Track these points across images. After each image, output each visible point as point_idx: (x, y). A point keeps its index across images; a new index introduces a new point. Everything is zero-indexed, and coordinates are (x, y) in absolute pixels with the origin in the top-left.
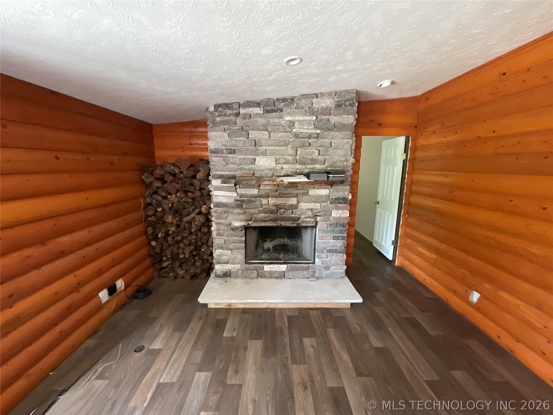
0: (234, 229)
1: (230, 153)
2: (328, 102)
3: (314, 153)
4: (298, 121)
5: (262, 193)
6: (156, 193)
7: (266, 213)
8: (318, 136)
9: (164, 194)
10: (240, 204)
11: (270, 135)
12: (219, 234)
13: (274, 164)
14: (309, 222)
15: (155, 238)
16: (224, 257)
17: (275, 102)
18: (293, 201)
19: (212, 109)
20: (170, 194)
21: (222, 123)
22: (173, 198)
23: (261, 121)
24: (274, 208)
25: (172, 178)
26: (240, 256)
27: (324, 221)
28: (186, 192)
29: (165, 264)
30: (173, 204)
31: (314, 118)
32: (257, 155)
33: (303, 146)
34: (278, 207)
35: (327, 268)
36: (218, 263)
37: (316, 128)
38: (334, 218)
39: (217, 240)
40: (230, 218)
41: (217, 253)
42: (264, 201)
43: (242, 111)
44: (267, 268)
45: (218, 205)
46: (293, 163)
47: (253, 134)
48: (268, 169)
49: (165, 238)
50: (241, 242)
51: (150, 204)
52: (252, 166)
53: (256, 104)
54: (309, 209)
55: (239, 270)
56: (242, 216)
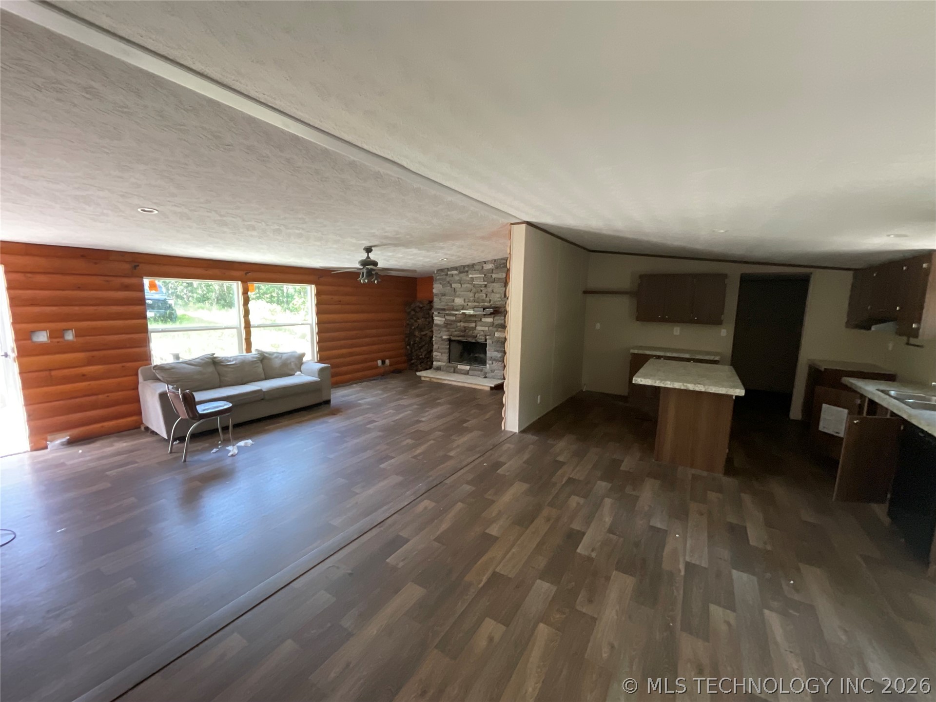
0: (444, 339)
1: (443, 296)
2: (490, 266)
3: (483, 296)
4: (476, 277)
5: (457, 319)
6: (412, 318)
7: (459, 331)
8: (486, 286)
9: (415, 319)
10: (447, 325)
11: (461, 285)
12: (436, 343)
13: (463, 302)
14: (481, 339)
15: (409, 345)
16: (437, 357)
17: (464, 267)
18: (473, 325)
19: (436, 272)
20: (419, 319)
21: (439, 279)
22: (420, 321)
23: (457, 278)
24: (463, 329)
25: (419, 310)
26: (445, 357)
27: (490, 339)
28: (426, 318)
29: (413, 361)
30: (419, 325)
31: (483, 276)
32: (455, 297)
33: (478, 292)
34: (465, 329)
35: (492, 371)
36: (435, 361)
37: (484, 281)
38: (496, 337)
39: (435, 347)
40: (442, 333)
41: (435, 354)
42: (459, 324)
43: (449, 273)
44: (459, 367)
45: (437, 325)
46: (472, 302)
47: (453, 285)
48: (460, 305)
49: (414, 344)
50: (446, 349)
51: (408, 324)
52: (453, 303)
53: (455, 268)
54: (482, 331)
55: (445, 366)
56: (447, 333)
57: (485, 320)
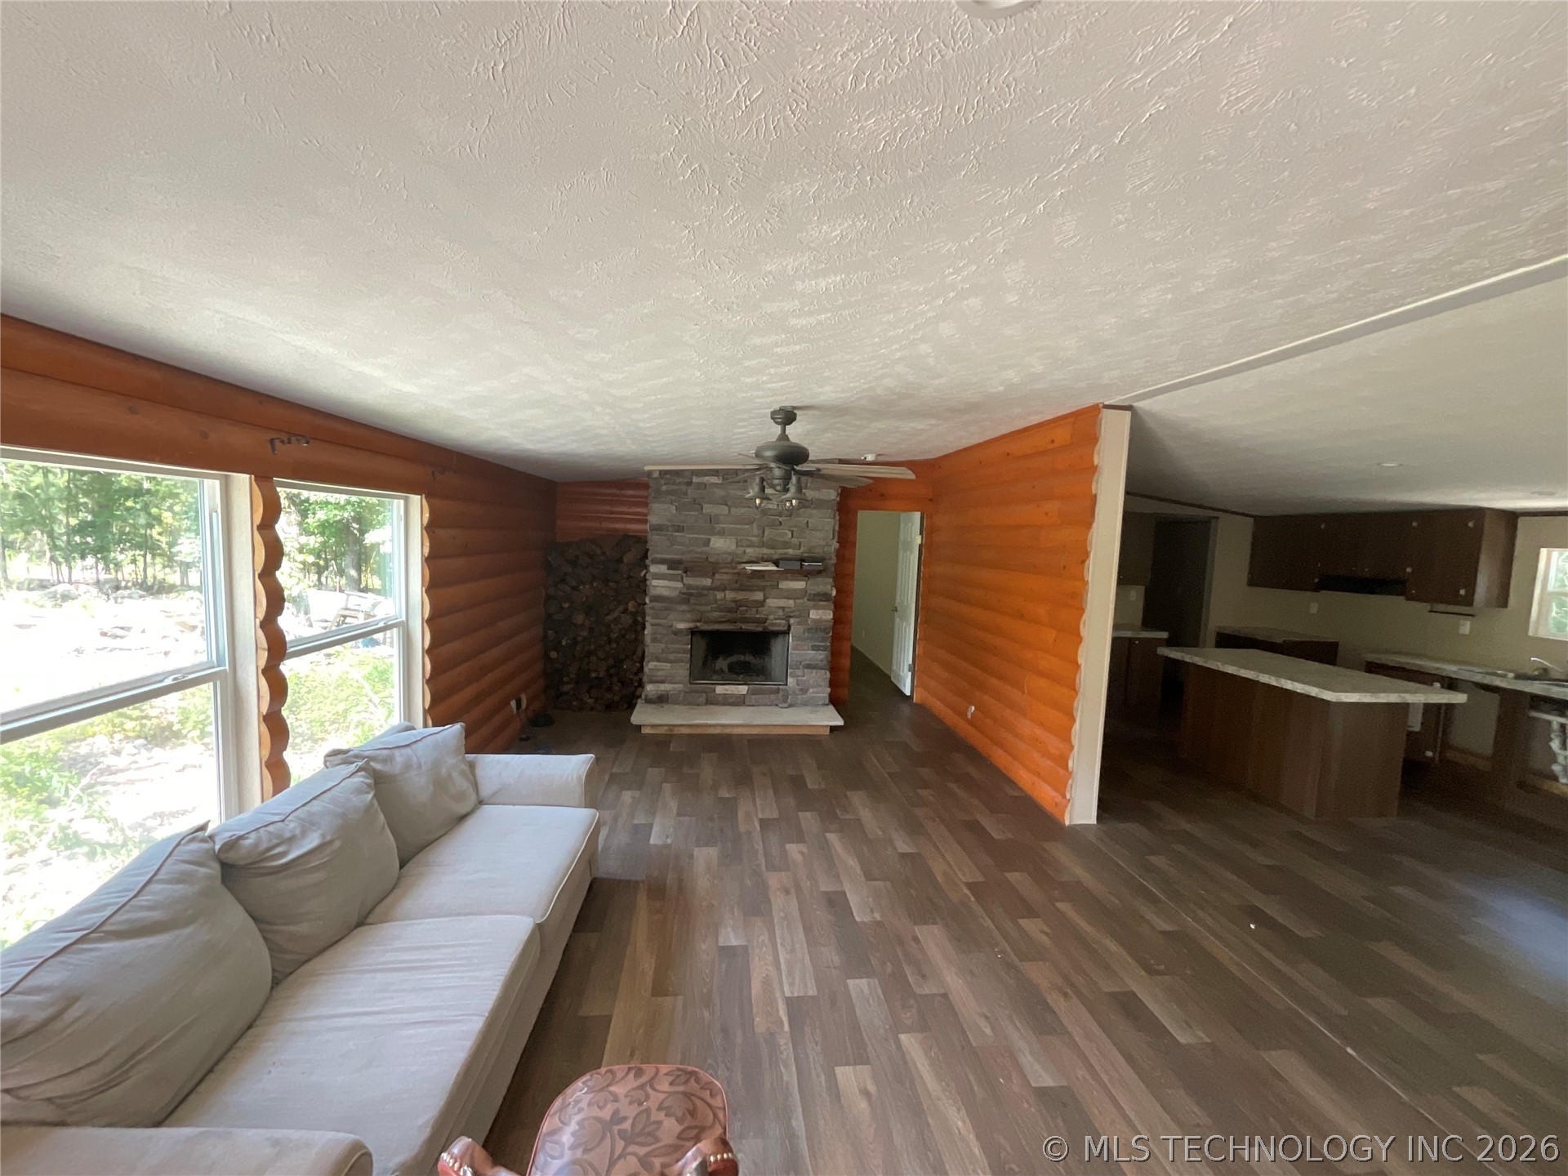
0: (677, 633)
1: (678, 531)
3: (786, 534)
5: (717, 583)
6: (563, 581)
7: (721, 611)
9: (574, 584)
10: (687, 597)
11: (729, 510)
12: (654, 640)
13: (734, 547)
14: (779, 625)
15: (557, 647)
16: (659, 673)
18: (759, 596)
19: (656, 475)
20: (582, 583)
21: (668, 493)
22: (586, 589)
23: (719, 492)
24: (734, 605)
25: (588, 560)
26: (683, 671)
27: (799, 624)
28: (606, 581)
30: (587, 598)
32: (714, 534)
33: (772, 525)
34: (738, 604)
35: (804, 691)
36: (652, 682)
38: (814, 620)
39: (651, 648)
40: (672, 616)
41: (650, 666)
42: (720, 595)
43: (696, 480)
44: (720, 689)
45: (657, 599)
46: (758, 547)
47: (708, 509)
48: (726, 553)
49: (571, 648)
50: (685, 652)
51: (553, 597)
52: (705, 549)
53: (716, 473)
54: (780, 608)
55: (680, 692)
56: (688, 615)
57: (785, 585)
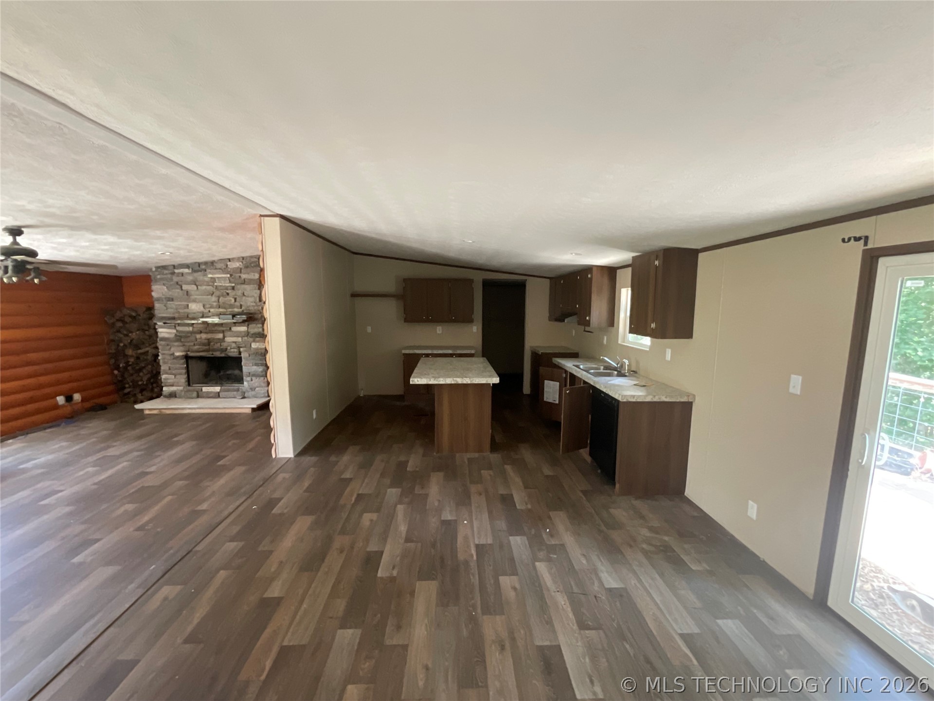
0: (178, 357)
1: (169, 301)
2: (237, 265)
3: (231, 300)
4: (218, 278)
5: (195, 330)
6: (119, 331)
7: (199, 345)
8: (233, 288)
9: (125, 332)
10: (179, 338)
11: (197, 288)
12: (165, 363)
13: (202, 309)
14: (234, 352)
15: (117, 368)
16: (169, 381)
17: (199, 264)
18: (220, 336)
19: (154, 269)
20: (132, 332)
21: (161, 279)
22: (133, 336)
23: (190, 278)
24: (206, 341)
25: (130, 319)
26: (183, 379)
27: (246, 351)
28: (144, 330)
29: (126, 391)
30: (132, 340)
31: (229, 276)
32: (189, 302)
33: (223, 296)
34: (209, 341)
35: (253, 389)
36: (166, 386)
37: (230, 282)
38: (254, 348)
39: (164, 367)
40: (172, 349)
41: (163, 377)
42: (198, 336)
43: (176, 271)
44: (205, 389)
45: (163, 339)
46: (216, 308)
47: (185, 287)
48: (198, 312)
49: (125, 368)
50: (182, 369)
51: (113, 341)
52: (186, 310)
53: (187, 266)
54: (234, 342)
55: (182, 391)
56: (182, 348)
57: (234, 329)
